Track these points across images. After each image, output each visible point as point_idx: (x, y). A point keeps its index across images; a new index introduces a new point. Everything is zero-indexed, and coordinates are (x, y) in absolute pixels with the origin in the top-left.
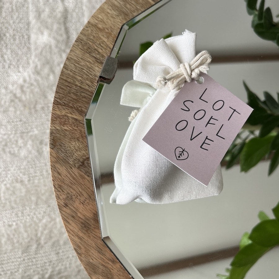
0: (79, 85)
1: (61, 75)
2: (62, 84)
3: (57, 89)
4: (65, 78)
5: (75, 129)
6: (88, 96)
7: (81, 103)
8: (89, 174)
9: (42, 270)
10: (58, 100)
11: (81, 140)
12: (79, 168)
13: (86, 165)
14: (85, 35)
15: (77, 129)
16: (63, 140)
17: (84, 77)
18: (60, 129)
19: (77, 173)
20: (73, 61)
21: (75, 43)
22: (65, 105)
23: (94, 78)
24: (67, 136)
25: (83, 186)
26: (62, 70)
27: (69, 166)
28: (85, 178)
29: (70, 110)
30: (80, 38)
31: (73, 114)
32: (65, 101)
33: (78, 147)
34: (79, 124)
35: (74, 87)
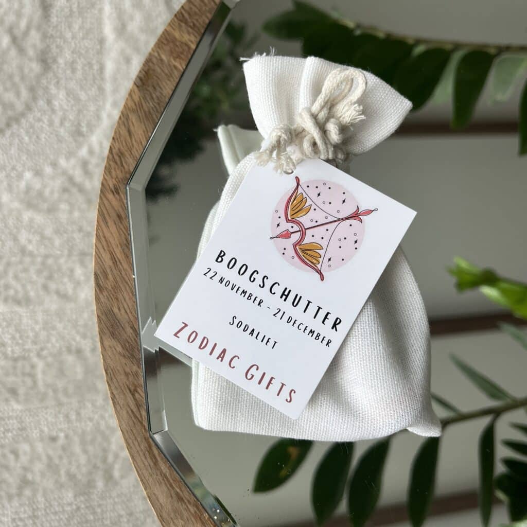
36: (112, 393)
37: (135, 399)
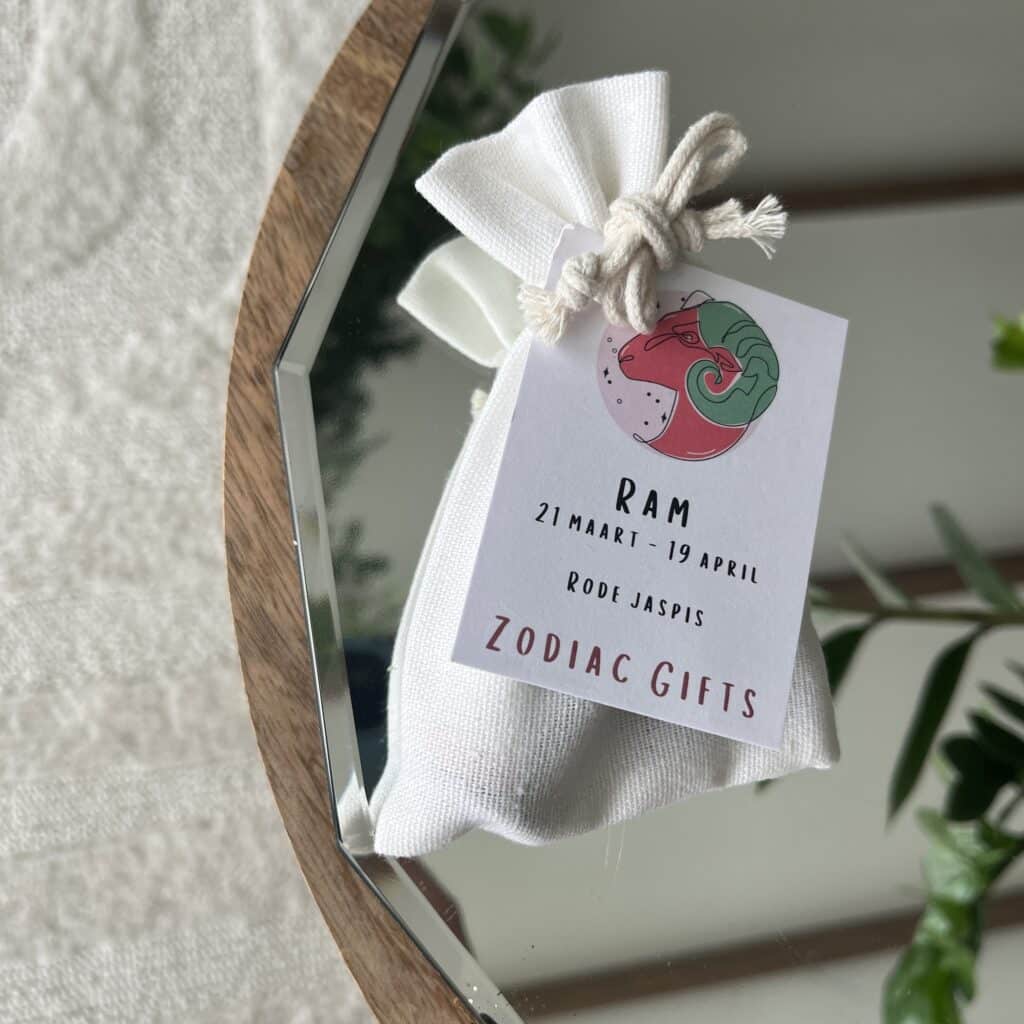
36: (269, 768)
37: (313, 777)
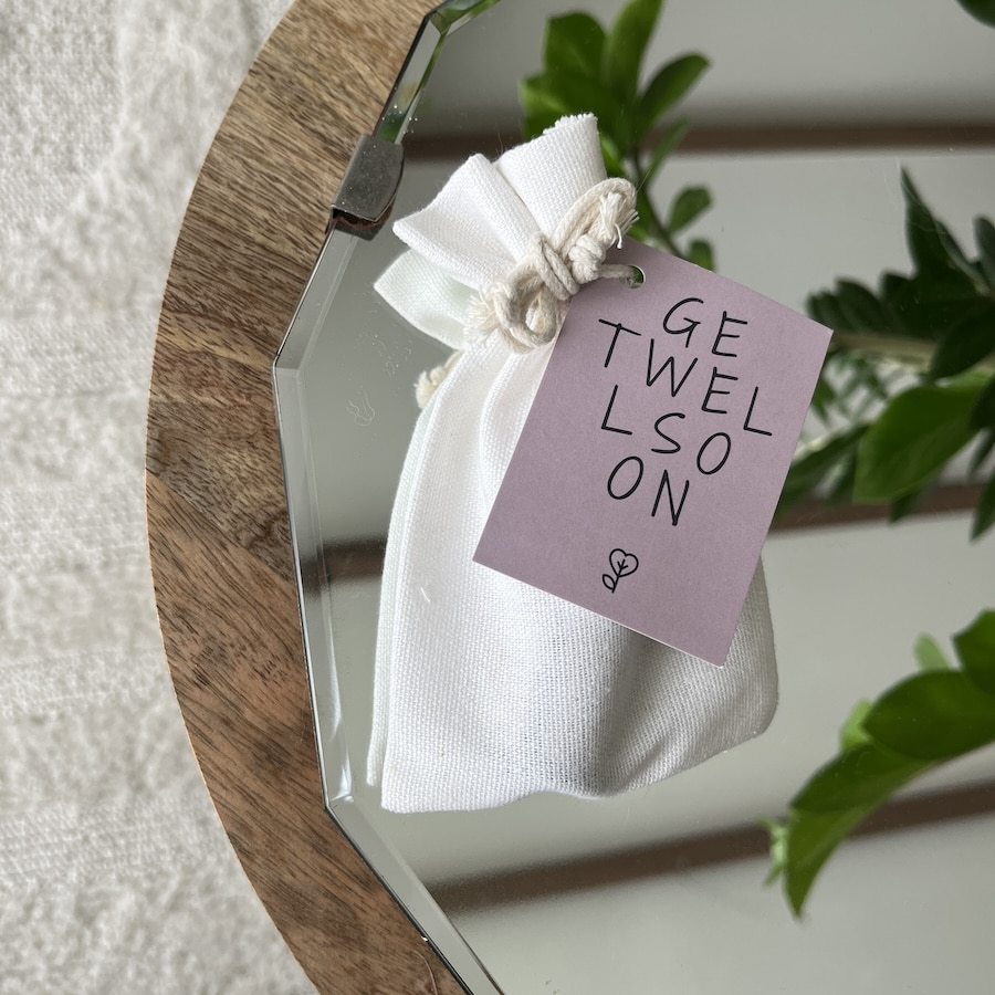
0: (259, 239)
1: (192, 202)
2: (198, 232)
3: (179, 253)
4: (207, 213)
5: (243, 406)
6: (291, 281)
7: (264, 307)
8: (287, 571)
9: (150, 877)
10: (181, 295)
11: (261, 444)
12: (251, 546)
13: (279, 536)
14: (287, 50)
15: (248, 403)
16: (195, 443)
17: (277, 211)
18: (184, 402)
19: (246, 564)
20: (241, 149)
21: (249, 78)
22: (206, 313)
23: (315, 215)
24: (209, 428)
25: (264, 613)
26: (198, 183)
27: (216, 539)
28: (272, 585)
29: (224, 333)
30: (268, 59)
31: (234, 347)
32: (207, 297)
33: (251, 471)
34: (255, 385)
35: (242, 247)
